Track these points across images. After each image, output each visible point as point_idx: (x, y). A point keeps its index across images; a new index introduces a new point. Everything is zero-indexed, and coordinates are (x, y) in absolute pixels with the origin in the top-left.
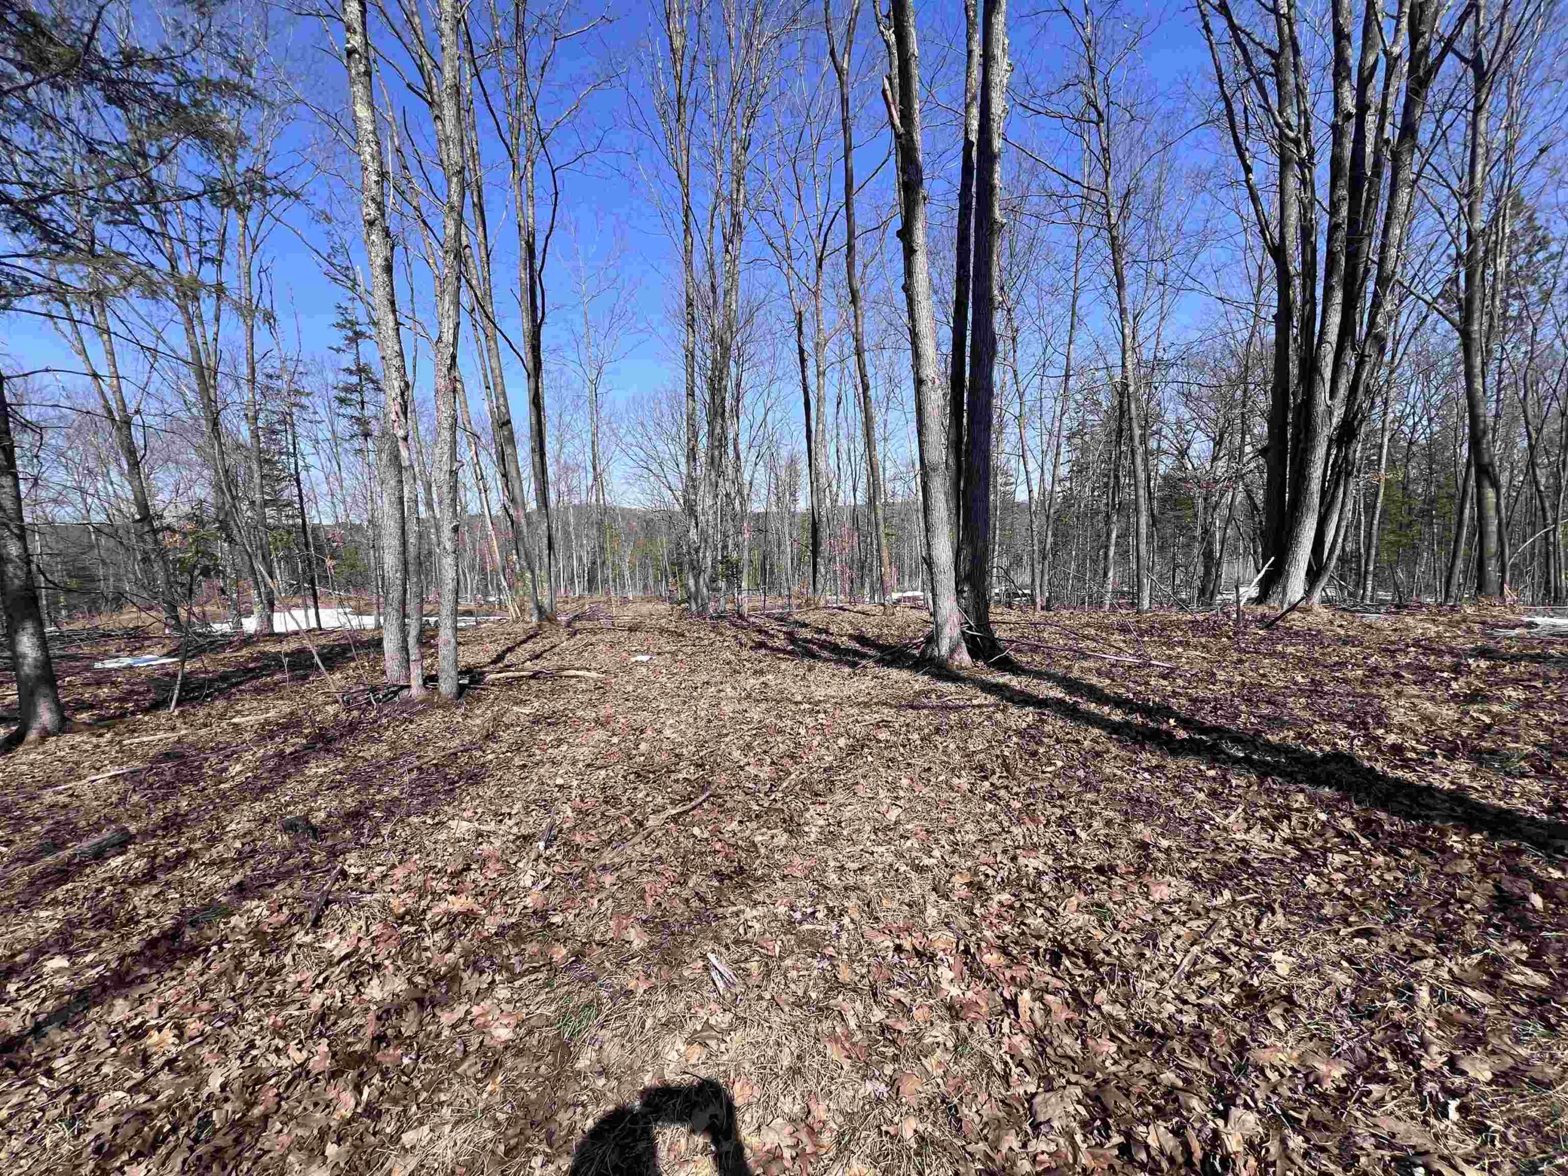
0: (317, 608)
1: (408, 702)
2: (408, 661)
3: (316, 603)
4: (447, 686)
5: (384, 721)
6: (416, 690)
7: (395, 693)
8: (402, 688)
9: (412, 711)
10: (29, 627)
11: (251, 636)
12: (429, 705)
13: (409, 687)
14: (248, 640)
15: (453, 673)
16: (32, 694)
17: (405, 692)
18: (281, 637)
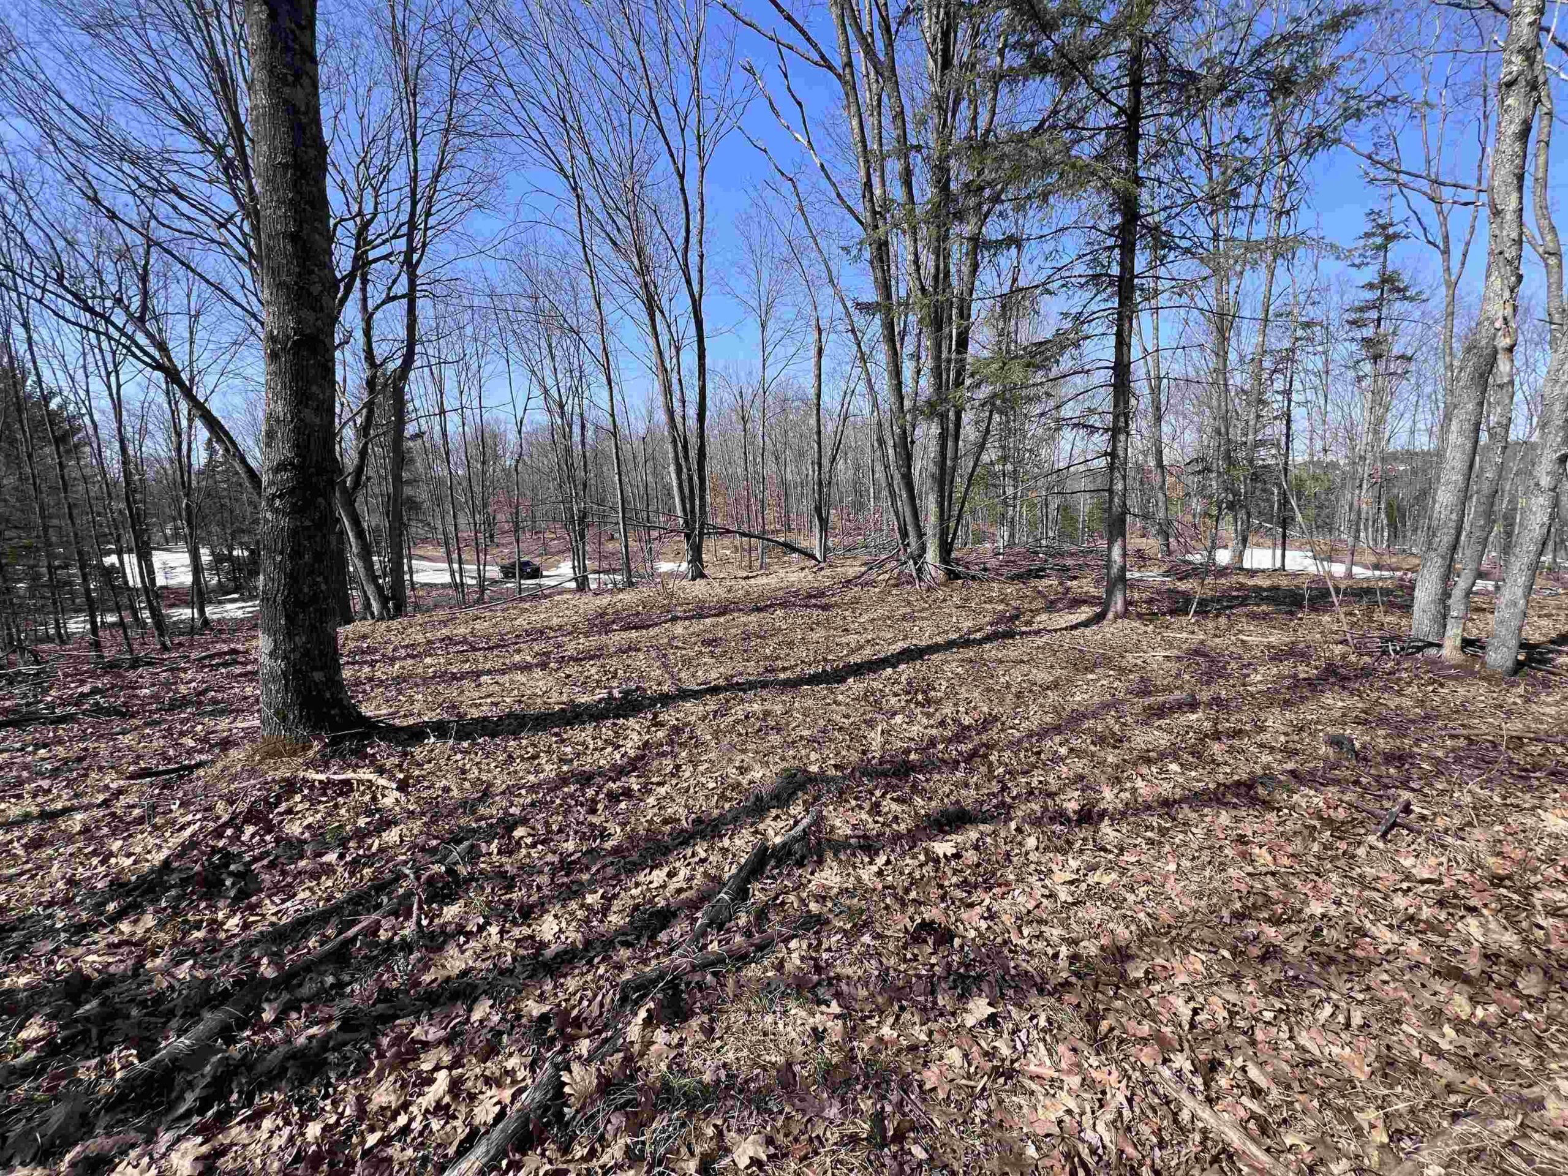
0: (1284, 550)
1: (1435, 664)
2: (1445, 617)
3: (1284, 543)
4: (1500, 656)
5: (1404, 675)
6: (1450, 651)
7: (1419, 649)
8: (1431, 645)
9: (1439, 675)
10: (1119, 542)
11: (1226, 568)
12: (1464, 673)
13: (1440, 646)
14: (1222, 572)
15: (1513, 643)
16: (1114, 585)
17: (1433, 651)
18: (1252, 573)
